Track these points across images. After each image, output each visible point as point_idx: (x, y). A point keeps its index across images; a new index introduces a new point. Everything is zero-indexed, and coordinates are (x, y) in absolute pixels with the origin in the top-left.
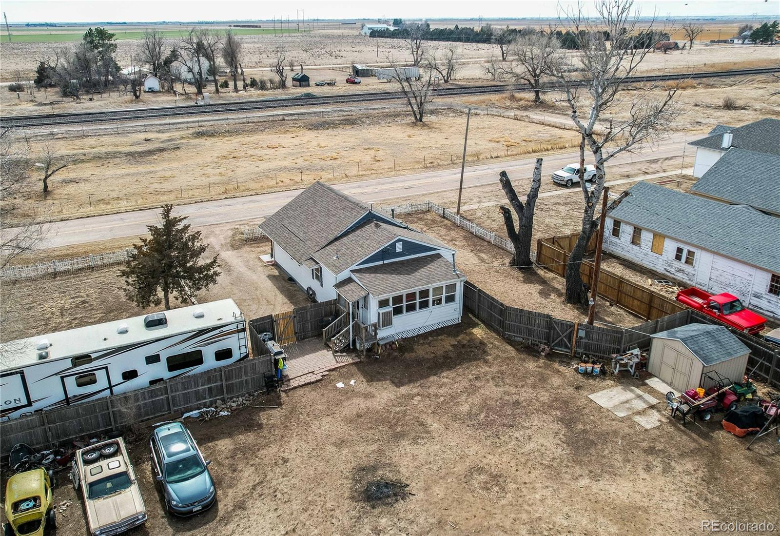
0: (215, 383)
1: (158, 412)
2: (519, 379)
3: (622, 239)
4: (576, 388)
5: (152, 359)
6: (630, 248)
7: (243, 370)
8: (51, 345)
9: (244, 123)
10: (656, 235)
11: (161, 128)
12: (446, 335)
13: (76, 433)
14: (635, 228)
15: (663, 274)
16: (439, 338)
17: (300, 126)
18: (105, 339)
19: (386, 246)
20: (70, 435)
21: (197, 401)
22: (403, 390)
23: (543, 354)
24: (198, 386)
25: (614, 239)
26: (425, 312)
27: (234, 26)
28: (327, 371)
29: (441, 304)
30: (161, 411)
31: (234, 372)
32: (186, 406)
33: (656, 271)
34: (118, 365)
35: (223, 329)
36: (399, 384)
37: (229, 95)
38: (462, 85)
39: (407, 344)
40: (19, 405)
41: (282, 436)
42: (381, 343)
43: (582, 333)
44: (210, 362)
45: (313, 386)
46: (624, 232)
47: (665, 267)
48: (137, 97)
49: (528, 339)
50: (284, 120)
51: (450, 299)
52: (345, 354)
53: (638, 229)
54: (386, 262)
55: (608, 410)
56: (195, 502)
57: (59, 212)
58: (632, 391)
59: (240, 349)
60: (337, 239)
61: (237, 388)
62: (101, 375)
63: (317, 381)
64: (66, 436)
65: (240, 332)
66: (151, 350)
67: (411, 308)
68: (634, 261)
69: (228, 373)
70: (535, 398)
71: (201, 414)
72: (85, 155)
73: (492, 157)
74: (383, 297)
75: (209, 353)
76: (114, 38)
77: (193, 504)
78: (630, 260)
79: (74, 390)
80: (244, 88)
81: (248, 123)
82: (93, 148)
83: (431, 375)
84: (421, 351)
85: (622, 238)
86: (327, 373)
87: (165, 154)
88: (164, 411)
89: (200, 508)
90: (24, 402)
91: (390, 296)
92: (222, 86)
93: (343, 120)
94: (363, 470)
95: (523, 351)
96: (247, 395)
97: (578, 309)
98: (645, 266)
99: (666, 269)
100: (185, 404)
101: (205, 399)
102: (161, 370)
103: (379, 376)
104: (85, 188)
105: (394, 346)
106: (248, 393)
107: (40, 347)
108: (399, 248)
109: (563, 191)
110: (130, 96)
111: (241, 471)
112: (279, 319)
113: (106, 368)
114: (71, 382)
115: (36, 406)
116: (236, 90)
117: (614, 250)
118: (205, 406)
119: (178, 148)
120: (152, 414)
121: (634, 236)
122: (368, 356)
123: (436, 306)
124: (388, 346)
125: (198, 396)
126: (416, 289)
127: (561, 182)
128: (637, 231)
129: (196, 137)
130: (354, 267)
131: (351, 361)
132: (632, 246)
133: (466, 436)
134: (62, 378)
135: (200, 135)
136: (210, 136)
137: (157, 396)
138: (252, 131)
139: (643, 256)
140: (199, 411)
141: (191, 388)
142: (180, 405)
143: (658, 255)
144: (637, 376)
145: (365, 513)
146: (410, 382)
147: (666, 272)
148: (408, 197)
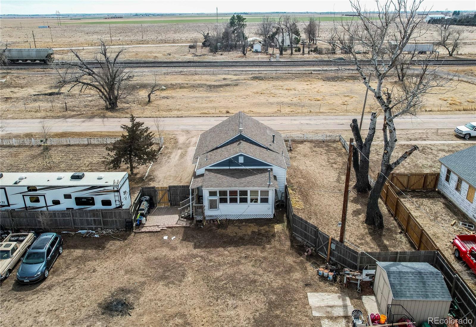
0: (97, 217)
1: (66, 226)
2: (272, 266)
3: (451, 185)
4: (306, 285)
5: (68, 196)
6: (454, 193)
7: (113, 214)
8: (26, 178)
9: (286, 73)
10: (470, 186)
11: (238, 73)
12: (255, 224)
13: (26, 226)
14: (459, 178)
15: (471, 219)
16: (250, 224)
17: (319, 78)
18: (48, 180)
19: (231, 157)
20: (23, 226)
21: (88, 225)
22: (196, 251)
23: (306, 254)
24: (88, 217)
25: (446, 183)
26: (243, 206)
27: (345, 15)
28: (167, 227)
29: (257, 202)
30: (68, 226)
31: (108, 214)
32: (81, 226)
33: (467, 216)
34: (51, 196)
35: (106, 188)
36: (195, 247)
37: (298, 56)
38: (462, 59)
39: (226, 223)
40: (4, 205)
41: (108, 257)
42: (207, 218)
43: (333, 246)
44: (98, 205)
45: (152, 233)
46: (452, 179)
47: (473, 214)
48: (245, 54)
49: (305, 241)
50: (312, 73)
51: (265, 200)
52: (185, 220)
53: (460, 179)
54: (231, 168)
55: (310, 308)
56: (26, 277)
57: (142, 113)
58: (344, 300)
59: (116, 202)
60: (217, 148)
61: (110, 224)
62: (41, 199)
63: (157, 232)
64: (21, 226)
65: (115, 192)
66: (67, 191)
67: (233, 201)
68: (455, 204)
69: (104, 213)
70: (270, 282)
71: (87, 233)
72: (187, 84)
73: (426, 111)
74: (213, 189)
75: (98, 200)
76: (245, 21)
77: (25, 278)
78: (453, 202)
79: (29, 204)
80: (309, 52)
81: (289, 73)
82: (195, 81)
83: (221, 247)
84: (230, 231)
85: (451, 183)
86: (166, 228)
87: (228, 88)
88: (70, 226)
89: (28, 281)
90: (6, 204)
91: (217, 189)
92: (296, 51)
93: (349, 76)
94: (123, 290)
95: (295, 248)
96: (115, 229)
97: (369, 229)
98: (462, 209)
99: (473, 216)
100: (81, 225)
101: (92, 225)
102: (71, 204)
103: (191, 239)
104: (169, 102)
105: (216, 222)
106: (116, 228)
107: (20, 178)
108: (241, 160)
109: (458, 141)
110: (240, 54)
111: (70, 269)
112: (159, 190)
113: (44, 196)
114: (27, 199)
115: (12, 207)
116: (303, 53)
117: (446, 192)
118: (90, 229)
119: (237, 85)
120: (63, 226)
121: (458, 183)
122: (196, 225)
123: (253, 203)
124: (212, 222)
125: (88, 223)
126: (238, 189)
127: (460, 135)
128: (460, 181)
129: (252, 80)
130: (208, 167)
131: (184, 225)
132: (455, 191)
133: (199, 292)
134: (23, 196)
135: (255, 78)
136: (261, 80)
137: (66, 217)
138: (287, 79)
139: (461, 201)
140: (87, 231)
141: (84, 217)
142: (79, 225)
143: (470, 203)
144: (359, 290)
145: (96, 315)
146: (206, 247)
147: (473, 218)
148: (335, 130)
